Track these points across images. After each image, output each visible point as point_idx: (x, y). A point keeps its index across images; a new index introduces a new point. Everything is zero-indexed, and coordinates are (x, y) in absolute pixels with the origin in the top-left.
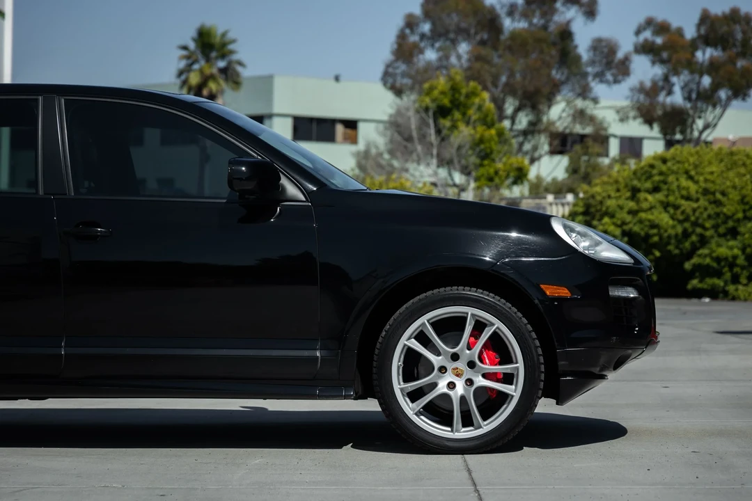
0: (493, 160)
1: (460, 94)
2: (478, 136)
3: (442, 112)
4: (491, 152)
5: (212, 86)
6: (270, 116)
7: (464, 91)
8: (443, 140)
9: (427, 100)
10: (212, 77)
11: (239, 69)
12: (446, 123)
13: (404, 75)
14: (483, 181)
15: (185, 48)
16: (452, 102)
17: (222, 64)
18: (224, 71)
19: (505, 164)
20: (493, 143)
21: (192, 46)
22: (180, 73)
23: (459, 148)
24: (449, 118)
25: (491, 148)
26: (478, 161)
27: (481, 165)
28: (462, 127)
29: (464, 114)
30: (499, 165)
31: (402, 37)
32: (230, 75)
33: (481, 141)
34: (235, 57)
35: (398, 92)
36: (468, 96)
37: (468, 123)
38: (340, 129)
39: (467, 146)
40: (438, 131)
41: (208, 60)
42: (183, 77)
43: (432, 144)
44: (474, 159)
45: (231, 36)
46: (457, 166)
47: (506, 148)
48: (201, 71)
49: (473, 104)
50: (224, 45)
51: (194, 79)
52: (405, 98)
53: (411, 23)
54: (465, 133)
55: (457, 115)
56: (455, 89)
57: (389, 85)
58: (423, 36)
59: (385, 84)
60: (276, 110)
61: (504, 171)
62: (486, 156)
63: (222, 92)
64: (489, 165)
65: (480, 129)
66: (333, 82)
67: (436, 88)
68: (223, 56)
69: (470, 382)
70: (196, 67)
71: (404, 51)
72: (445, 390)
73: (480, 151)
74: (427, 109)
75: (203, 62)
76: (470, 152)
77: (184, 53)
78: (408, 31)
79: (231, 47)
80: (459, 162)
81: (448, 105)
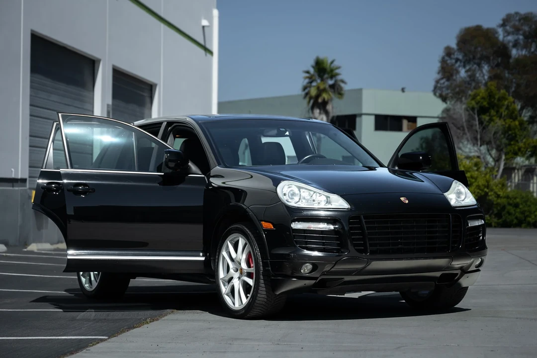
0: (517, 141)
1: (494, 98)
2: (507, 126)
3: (482, 111)
4: (516, 136)
5: (325, 96)
6: (361, 115)
7: (497, 97)
8: (484, 128)
9: (473, 102)
10: (324, 90)
11: (342, 85)
12: (486, 118)
13: (448, 88)
14: (510, 155)
15: (308, 72)
16: (488, 103)
17: (331, 82)
18: (332, 87)
19: (525, 143)
20: (517, 130)
21: (312, 71)
22: (305, 88)
23: (495, 133)
24: (488, 114)
25: (515, 133)
26: (507, 142)
27: (510, 144)
28: (497, 120)
29: (497, 112)
30: (521, 144)
31: (443, 61)
32: (336, 89)
33: (509, 128)
34: (339, 78)
35: (444, 99)
36: (499, 100)
37: (500, 117)
38: (405, 123)
39: (500, 133)
40: (481, 123)
41: (322, 80)
42: (306, 91)
43: (477, 131)
44: (504, 141)
45: (336, 64)
46: (494, 146)
47: (525, 133)
48: (318, 88)
49: (503, 105)
50: (332, 70)
51: (313, 92)
52: (448, 102)
53: (449, 52)
54: (499, 123)
55: (493, 112)
56: (491, 95)
57: (438, 94)
58: (457, 60)
59: (435, 94)
60: (364, 111)
61: (524, 148)
62: (512, 138)
63: (331, 99)
64: (514, 144)
65: (508, 121)
66: (400, 92)
67: (479, 95)
68: (332, 77)
70: (314, 84)
71: (447, 71)
73: (509, 135)
74: (473, 109)
75: (319, 81)
76: (502, 136)
77: (307, 75)
78: (447, 58)
79: (337, 71)
80: (495, 142)
81: (487, 106)
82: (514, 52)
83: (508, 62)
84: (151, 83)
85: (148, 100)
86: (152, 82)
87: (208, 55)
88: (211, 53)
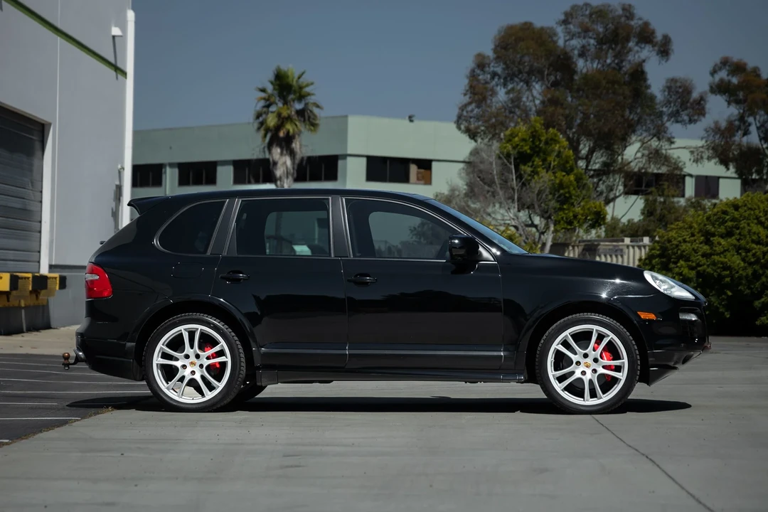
0: (572, 204)
1: (540, 141)
2: (557, 181)
3: (522, 158)
4: (570, 197)
5: (289, 127)
6: (345, 156)
7: (543, 139)
8: (524, 184)
9: (509, 147)
10: (289, 118)
11: (316, 111)
12: (527, 169)
13: (478, 118)
14: (563, 225)
15: (263, 90)
16: (531, 148)
17: (299, 106)
18: (301, 113)
19: (583, 208)
20: (572, 188)
21: (270, 88)
22: (258, 116)
23: (540, 192)
24: (530, 164)
25: (569, 192)
26: (558, 205)
27: (561, 209)
28: (543, 173)
29: (544, 160)
30: (578, 209)
31: (473, 76)
32: (306, 116)
33: (561, 186)
34: (311, 99)
35: (473, 135)
36: (547, 143)
37: (548, 169)
38: (413, 169)
39: (547, 191)
40: (519, 177)
41: (285, 103)
42: (261, 119)
43: (513, 189)
44: (553, 204)
45: (306, 78)
46: (538, 211)
47: (584, 192)
48: (279, 115)
49: (553, 151)
50: (301, 88)
51: (272, 121)
52: (479, 140)
53: (481, 64)
54: (545, 179)
55: (537, 161)
56: (535, 136)
57: (463, 127)
58: (494, 75)
59: (459, 128)
60: (349, 152)
61: (582, 215)
62: (565, 200)
63: (300, 133)
64: (568, 209)
65: (559, 174)
66: (407, 121)
67: (517, 135)
68: (301, 98)
69: (594, 371)
70: (273, 108)
71: (478, 93)
72: (580, 376)
73: (559, 197)
74: (508, 156)
75: (280, 105)
76: (550, 197)
77: (263, 95)
78: (478, 71)
79: (307, 90)
80: (540, 206)
81: (529, 151)
82: (581, 64)
83: (572, 79)
84: (43, 122)
85: (38, 145)
86: (43, 120)
87: (120, 77)
88: (124, 74)
